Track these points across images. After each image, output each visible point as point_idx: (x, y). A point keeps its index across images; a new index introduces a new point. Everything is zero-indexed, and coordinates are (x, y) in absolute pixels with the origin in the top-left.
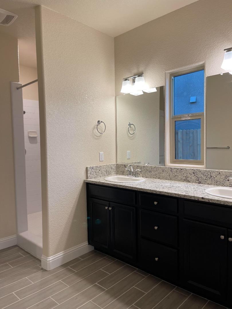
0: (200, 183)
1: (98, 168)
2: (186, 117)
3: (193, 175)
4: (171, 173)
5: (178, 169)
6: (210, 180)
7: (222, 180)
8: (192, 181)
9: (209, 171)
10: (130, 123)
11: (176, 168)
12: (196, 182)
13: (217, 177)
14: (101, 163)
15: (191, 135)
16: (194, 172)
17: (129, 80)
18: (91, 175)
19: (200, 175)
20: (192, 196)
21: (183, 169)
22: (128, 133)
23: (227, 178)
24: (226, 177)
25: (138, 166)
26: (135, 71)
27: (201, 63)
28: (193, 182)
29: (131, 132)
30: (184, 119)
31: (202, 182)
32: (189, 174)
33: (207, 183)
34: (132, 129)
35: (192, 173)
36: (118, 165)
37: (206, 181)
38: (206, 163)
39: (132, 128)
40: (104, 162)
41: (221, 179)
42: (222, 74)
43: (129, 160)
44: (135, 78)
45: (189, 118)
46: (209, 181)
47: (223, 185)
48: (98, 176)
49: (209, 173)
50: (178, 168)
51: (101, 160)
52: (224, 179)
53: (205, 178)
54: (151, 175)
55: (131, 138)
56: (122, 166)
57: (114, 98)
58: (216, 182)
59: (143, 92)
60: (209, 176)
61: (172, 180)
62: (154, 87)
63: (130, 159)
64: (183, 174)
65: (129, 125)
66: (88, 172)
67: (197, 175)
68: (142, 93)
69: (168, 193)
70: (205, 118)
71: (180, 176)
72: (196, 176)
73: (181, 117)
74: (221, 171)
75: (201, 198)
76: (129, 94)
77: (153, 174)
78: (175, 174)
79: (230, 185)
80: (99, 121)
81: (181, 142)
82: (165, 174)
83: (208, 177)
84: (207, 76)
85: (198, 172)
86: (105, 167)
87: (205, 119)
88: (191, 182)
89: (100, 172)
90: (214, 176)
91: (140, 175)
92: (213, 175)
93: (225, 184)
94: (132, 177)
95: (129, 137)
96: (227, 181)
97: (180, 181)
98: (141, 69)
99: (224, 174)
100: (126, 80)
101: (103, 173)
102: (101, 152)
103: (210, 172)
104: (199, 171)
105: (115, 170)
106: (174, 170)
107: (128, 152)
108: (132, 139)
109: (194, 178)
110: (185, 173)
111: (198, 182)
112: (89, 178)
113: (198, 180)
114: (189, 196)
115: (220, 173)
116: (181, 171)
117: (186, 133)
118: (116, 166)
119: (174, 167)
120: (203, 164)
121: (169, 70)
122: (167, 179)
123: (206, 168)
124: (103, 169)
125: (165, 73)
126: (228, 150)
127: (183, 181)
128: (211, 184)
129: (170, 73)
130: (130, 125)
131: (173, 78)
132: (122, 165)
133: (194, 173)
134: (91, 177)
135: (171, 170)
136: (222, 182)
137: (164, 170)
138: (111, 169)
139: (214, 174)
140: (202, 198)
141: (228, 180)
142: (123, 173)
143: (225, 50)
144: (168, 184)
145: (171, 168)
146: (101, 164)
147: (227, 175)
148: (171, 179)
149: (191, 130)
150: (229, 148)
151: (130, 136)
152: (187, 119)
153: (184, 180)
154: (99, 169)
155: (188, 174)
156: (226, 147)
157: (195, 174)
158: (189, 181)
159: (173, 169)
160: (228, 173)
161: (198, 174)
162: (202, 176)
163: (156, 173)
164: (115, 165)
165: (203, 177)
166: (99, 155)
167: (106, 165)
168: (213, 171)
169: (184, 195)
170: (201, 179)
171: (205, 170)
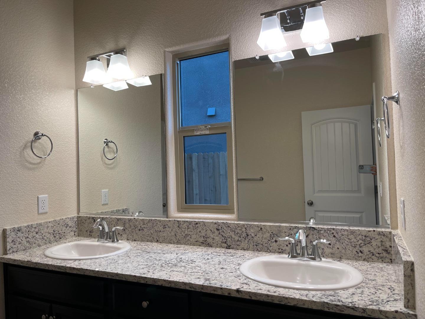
0: (229, 247)
1: (33, 229)
2: (202, 131)
3: (217, 232)
4: (178, 231)
5: (190, 223)
6: (246, 241)
7: (266, 241)
8: (215, 244)
9: (244, 225)
10: (106, 139)
11: (187, 221)
12: (221, 247)
13: (258, 236)
14: (41, 216)
15: (211, 161)
16: (219, 227)
17: (99, 60)
18: (14, 246)
19: (228, 233)
20: (217, 288)
21: (199, 223)
22: (104, 157)
23: (274, 237)
24: (273, 235)
25: (118, 220)
26: (111, 45)
27: (224, 37)
28: (216, 247)
29: (110, 156)
30: (198, 133)
31: (232, 246)
32: (209, 231)
33: (241, 246)
34: (111, 150)
35: (216, 231)
36: (80, 219)
37: (238, 243)
38: (238, 210)
39: (111, 148)
40: (48, 214)
41: (265, 239)
42: (257, 58)
43: (106, 206)
44: (110, 56)
45: (207, 132)
46: (244, 244)
47: (268, 250)
48: (34, 245)
49: (244, 230)
50: (191, 220)
51: (41, 211)
52: (269, 239)
53: (237, 238)
54: (143, 235)
55: (109, 166)
56: (88, 221)
57: (73, 92)
58: (256, 245)
59: (128, 84)
60: (244, 235)
61: (181, 244)
62: (146, 76)
63: (107, 204)
64: (200, 232)
65: (105, 142)
66: (8, 240)
67: (223, 234)
68: (126, 87)
69: (170, 282)
70: (233, 131)
71: (194, 236)
72: (222, 236)
73: (193, 131)
74: (264, 225)
75: (235, 290)
76: (101, 86)
77: (147, 233)
78: (186, 232)
79: (279, 249)
80: (36, 134)
81: (197, 170)
82: (169, 233)
83: (242, 237)
84: (233, 60)
85: (225, 228)
86: (50, 225)
87: (233, 133)
88: (213, 247)
89: (37, 236)
90: (253, 235)
91: (123, 236)
92: (251, 233)
93: (271, 248)
94: (106, 241)
95: (106, 164)
96: (275, 243)
97: (194, 245)
98: (122, 43)
99: (269, 229)
100: (93, 58)
101: (45, 238)
102: (41, 194)
103: (246, 226)
104: (227, 226)
105: (74, 229)
106: (184, 225)
107: (104, 192)
108: (111, 168)
109: (218, 239)
110: (203, 229)
111: (226, 245)
112: (11, 251)
113: (225, 243)
114: (211, 287)
115: (261, 228)
116: (197, 226)
117: (204, 158)
118: (78, 221)
119: (183, 220)
120: (233, 213)
121: (170, 47)
122: (172, 242)
123: (239, 219)
124: (45, 230)
125: (165, 52)
126: (261, 182)
127: (200, 246)
128: (247, 249)
129: (172, 52)
130: (107, 143)
131: (179, 62)
132: (89, 218)
133: (218, 230)
134: (15, 250)
135: (178, 225)
136: (266, 245)
137: (166, 226)
138: (64, 228)
139: (252, 231)
140: (238, 291)
141: (276, 241)
142: (90, 234)
143: (262, 15)
144: (173, 256)
145: (178, 221)
146: (42, 220)
147: (274, 232)
148: (178, 242)
149: (211, 153)
150: (263, 179)
151: (106, 162)
152: (203, 132)
153: (202, 243)
154: (37, 230)
155: (209, 233)
156: (258, 177)
157: (221, 231)
158: (210, 245)
159: (182, 223)
160: (275, 228)
161: (225, 231)
162: (232, 234)
163: (152, 232)
164: (76, 219)
165: (233, 236)
166: (36, 201)
167: (53, 220)
168: (251, 225)
169: (202, 285)
170: (230, 239)
171: (237, 224)
